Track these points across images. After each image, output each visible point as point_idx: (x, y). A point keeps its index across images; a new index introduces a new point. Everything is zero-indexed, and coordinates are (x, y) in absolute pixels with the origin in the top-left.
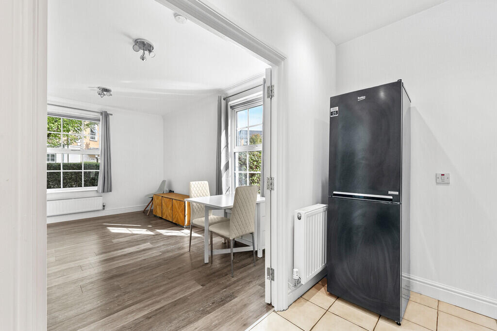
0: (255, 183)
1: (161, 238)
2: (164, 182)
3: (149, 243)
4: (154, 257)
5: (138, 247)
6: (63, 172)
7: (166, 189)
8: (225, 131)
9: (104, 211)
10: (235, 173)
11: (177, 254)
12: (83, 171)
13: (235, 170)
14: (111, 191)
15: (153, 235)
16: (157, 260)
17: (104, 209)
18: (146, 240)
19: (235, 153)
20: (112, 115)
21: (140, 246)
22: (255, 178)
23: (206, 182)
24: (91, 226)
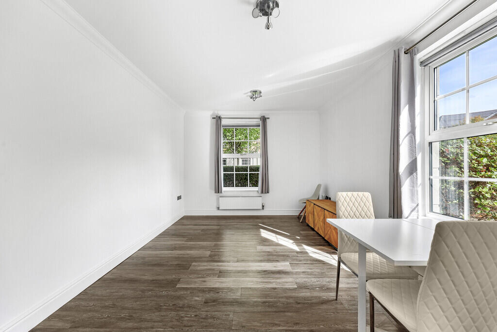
0: (487, 199)
1: (304, 260)
2: (319, 186)
3: (288, 263)
4: (287, 289)
5: (275, 264)
6: (236, 174)
7: (322, 194)
8: (407, 107)
9: (262, 211)
10: (431, 181)
11: (316, 297)
12: (249, 173)
13: (431, 173)
14: (268, 192)
15: (297, 252)
16: (287, 298)
17: (263, 208)
18: (288, 256)
19: (430, 144)
20: (269, 118)
21: (278, 264)
22: (486, 190)
23: (368, 195)
24: (249, 225)
